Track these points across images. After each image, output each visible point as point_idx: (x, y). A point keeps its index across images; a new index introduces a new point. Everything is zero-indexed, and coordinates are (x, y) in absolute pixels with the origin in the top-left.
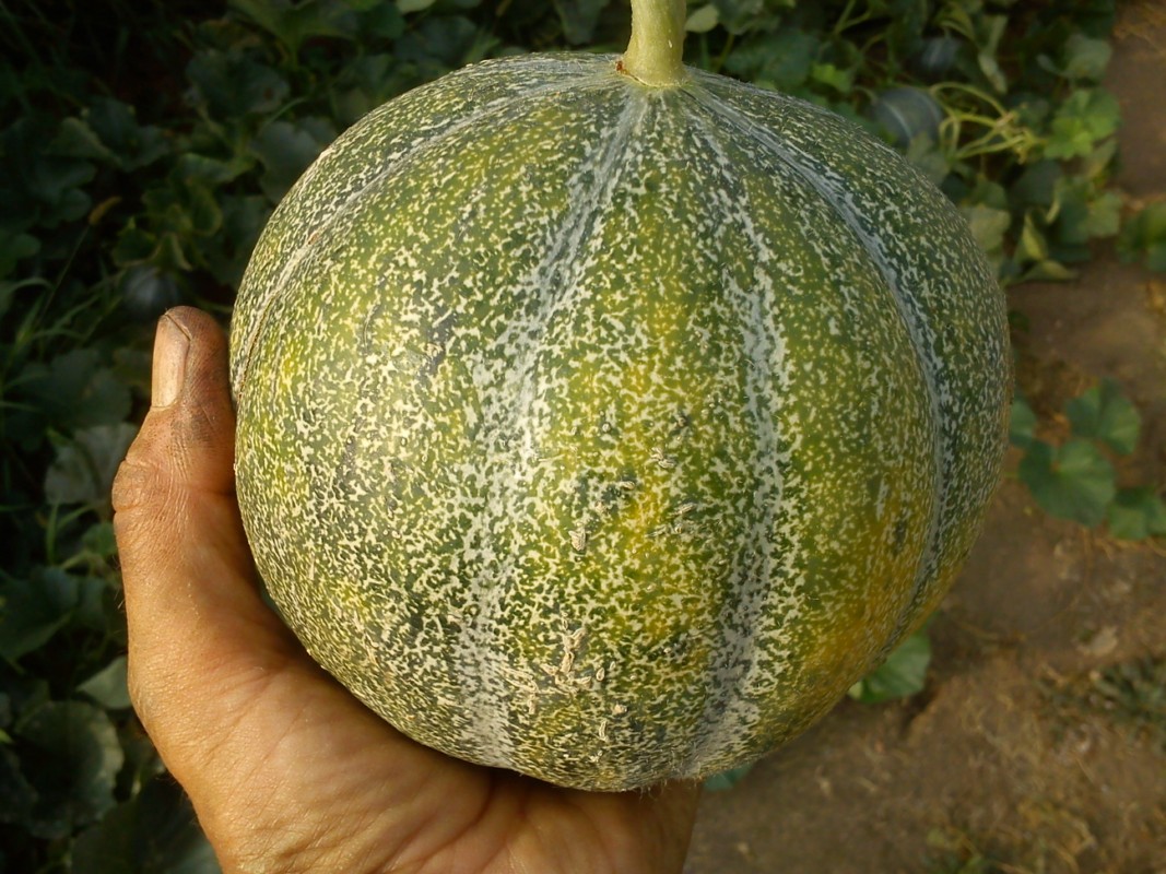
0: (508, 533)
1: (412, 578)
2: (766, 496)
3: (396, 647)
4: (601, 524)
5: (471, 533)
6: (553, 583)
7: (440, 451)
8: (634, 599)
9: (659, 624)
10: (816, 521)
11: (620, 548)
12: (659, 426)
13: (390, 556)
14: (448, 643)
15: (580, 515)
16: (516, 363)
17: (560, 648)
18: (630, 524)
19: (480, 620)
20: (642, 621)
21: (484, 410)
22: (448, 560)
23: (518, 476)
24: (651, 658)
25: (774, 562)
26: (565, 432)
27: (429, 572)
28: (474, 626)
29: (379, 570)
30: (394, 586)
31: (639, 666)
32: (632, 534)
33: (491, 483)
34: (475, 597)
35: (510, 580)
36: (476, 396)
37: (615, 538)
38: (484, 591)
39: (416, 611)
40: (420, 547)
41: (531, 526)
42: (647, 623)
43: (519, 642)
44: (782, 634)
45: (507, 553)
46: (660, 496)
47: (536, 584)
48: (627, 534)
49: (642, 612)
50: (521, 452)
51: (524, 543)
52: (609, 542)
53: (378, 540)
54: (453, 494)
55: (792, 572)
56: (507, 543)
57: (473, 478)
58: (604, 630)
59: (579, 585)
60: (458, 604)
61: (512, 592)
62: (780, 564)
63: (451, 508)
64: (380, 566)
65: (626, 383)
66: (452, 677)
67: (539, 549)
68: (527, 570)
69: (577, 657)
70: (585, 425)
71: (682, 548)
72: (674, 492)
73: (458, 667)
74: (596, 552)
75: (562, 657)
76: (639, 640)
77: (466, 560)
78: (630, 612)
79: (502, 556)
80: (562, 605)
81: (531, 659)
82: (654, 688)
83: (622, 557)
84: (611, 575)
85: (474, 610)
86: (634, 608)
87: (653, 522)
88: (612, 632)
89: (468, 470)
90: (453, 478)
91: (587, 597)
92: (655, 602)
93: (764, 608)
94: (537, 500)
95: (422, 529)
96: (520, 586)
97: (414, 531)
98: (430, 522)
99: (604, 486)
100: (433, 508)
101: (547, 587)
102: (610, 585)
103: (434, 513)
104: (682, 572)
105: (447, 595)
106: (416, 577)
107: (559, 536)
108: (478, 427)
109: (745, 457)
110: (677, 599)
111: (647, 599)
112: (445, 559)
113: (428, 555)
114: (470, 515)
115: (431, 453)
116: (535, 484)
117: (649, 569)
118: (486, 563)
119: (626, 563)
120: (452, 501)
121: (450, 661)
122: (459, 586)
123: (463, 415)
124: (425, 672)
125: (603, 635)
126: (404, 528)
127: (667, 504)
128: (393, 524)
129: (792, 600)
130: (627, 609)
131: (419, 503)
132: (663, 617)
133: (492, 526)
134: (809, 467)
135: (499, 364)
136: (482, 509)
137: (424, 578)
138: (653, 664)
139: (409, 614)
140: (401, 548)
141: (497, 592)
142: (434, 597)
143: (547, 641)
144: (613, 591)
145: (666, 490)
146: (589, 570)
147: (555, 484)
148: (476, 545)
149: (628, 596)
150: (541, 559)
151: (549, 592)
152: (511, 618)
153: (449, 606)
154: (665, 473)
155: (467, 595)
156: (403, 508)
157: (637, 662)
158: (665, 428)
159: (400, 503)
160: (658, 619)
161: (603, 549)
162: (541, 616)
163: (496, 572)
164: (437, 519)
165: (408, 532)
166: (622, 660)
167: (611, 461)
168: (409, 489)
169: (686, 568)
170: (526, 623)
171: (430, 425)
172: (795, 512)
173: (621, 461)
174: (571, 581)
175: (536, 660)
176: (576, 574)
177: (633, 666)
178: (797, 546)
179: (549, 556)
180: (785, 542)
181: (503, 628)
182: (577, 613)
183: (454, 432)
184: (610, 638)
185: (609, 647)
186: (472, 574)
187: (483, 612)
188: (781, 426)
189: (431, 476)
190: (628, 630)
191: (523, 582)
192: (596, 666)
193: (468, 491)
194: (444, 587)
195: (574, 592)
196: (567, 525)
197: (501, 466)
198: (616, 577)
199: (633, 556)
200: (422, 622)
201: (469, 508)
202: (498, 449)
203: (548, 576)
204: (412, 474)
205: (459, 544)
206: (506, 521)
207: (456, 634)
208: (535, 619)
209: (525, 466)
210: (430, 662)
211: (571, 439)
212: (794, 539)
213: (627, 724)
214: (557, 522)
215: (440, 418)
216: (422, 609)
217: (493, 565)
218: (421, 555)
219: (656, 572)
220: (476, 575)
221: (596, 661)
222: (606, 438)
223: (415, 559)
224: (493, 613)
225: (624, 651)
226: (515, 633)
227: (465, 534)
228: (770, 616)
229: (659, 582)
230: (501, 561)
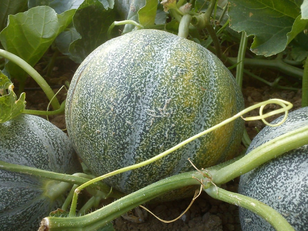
0: (158, 75)
1: (132, 84)
2: (211, 85)
3: (121, 105)
4: (179, 76)
5: (149, 75)
6: (166, 87)
7: (145, 58)
8: (183, 94)
9: (187, 102)
10: (220, 94)
11: (182, 82)
12: (193, 62)
13: (128, 79)
14: (135, 102)
15: (175, 73)
16: (164, 48)
17: (164, 103)
18: (185, 77)
19: (146, 96)
20: (184, 100)
21: (156, 53)
22: (142, 80)
23: (162, 65)
24: (184, 112)
25: (211, 100)
26: (173, 59)
27: (137, 82)
28: (143, 98)
29: (124, 82)
30: (127, 86)
31: (180, 113)
32: (185, 79)
33: (155, 66)
34: (146, 90)
35: (156, 86)
36: (155, 51)
37: (182, 79)
38: (149, 89)
39: (130, 92)
40: (136, 77)
41: (163, 74)
42: (185, 101)
43: (154, 102)
44: (210, 119)
45: (156, 80)
46: (192, 74)
47: (162, 87)
48: (184, 79)
49: (184, 98)
50: (163, 61)
51: (161, 78)
52: (180, 80)
53: (126, 75)
54: (147, 66)
55: (214, 104)
56: (157, 78)
57: (152, 64)
58: (175, 100)
59: (172, 88)
60: (141, 91)
61: (156, 89)
62: (212, 101)
63: (145, 69)
64: (124, 81)
65: (186, 54)
66: (133, 114)
67: (165, 79)
68: (160, 84)
69: (167, 107)
70: (178, 58)
71: (195, 86)
72: (195, 74)
73: (135, 110)
74: (177, 82)
75: (164, 106)
76: (182, 105)
77: (146, 80)
78: (182, 97)
79: (155, 80)
80: (167, 92)
81: (156, 107)
82: (182, 121)
83: (183, 84)
84: (179, 87)
85: (145, 94)
86: (183, 96)
87: (190, 79)
88: (177, 101)
89: (151, 62)
90: (147, 63)
91: (173, 91)
92: (188, 96)
93: (207, 110)
94: (166, 70)
95: (138, 73)
96: (158, 87)
97: (135, 73)
98: (140, 71)
99: (181, 69)
100: (141, 69)
101: (164, 88)
102: (179, 89)
103: (141, 70)
104: (194, 91)
105: (139, 89)
106: (133, 84)
107: (170, 77)
108: (154, 56)
109: (208, 76)
110: (192, 97)
111: (186, 95)
112: (141, 80)
113: (138, 79)
114: (150, 71)
115: (143, 59)
116: (166, 67)
117: (188, 88)
118: (151, 82)
119: (183, 85)
120: (146, 68)
121: (134, 108)
122: (143, 86)
123: (151, 54)
124: (126, 112)
125: (175, 102)
126: (133, 72)
127: (193, 76)
128: (131, 71)
129: (213, 111)
130: (181, 96)
131: (138, 67)
132: (188, 101)
133: (154, 74)
134: (219, 83)
135: (160, 48)
136: (153, 70)
137: (135, 84)
138: (183, 114)
139: (128, 93)
140: (131, 77)
141: (152, 89)
142: (136, 89)
143: (161, 102)
144: (179, 91)
145: (193, 74)
146: (175, 85)
147: (170, 67)
148: (149, 78)
149: (182, 93)
150: (164, 81)
151: (165, 89)
152: (154, 95)
153: (139, 92)
154: (193, 70)
155: (144, 89)
156: (134, 68)
157: (180, 112)
158: (194, 63)
159: (133, 67)
160: (187, 101)
161: (179, 81)
162: (161, 95)
163: (153, 84)
164: (142, 71)
165: (134, 73)
166: (177, 110)
167: (183, 65)
168: (136, 65)
169: (195, 91)
170: (157, 97)
171: (144, 54)
172: (216, 90)
173: (185, 66)
174: (170, 87)
175: (157, 107)
176: (172, 85)
177: (179, 113)
178: (216, 98)
179: (166, 81)
180: (214, 96)
181: (151, 98)
182: (170, 95)
183: (149, 56)
184: (176, 103)
185: (175, 105)
186: (147, 84)
187: (147, 94)
188: (214, 74)
189: (142, 63)
190: (180, 102)
191: (159, 86)
192: (171, 110)
193: (150, 66)
194: (139, 87)
195: (171, 89)
196: (172, 74)
197: (158, 63)
198: (181, 88)
199: (185, 84)
200: (131, 96)
201: (150, 70)
202: (158, 60)
203: (165, 85)
204: (138, 62)
205: (146, 76)
206: (158, 73)
207: (138, 100)
208: (160, 96)
209: (164, 63)
210: (129, 108)
211: (175, 60)
212: (216, 96)
213: (173, 132)
214: (170, 74)
215: (146, 53)
216: (132, 92)
217: (152, 83)
218: (136, 78)
219: (189, 89)
220: (148, 84)
221: (171, 109)
222: (182, 61)
223: (134, 79)
224: (149, 94)
225: (178, 107)
226: (154, 100)
227: (148, 75)
228: (208, 113)
229: (189, 92)
230: (154, 82)
